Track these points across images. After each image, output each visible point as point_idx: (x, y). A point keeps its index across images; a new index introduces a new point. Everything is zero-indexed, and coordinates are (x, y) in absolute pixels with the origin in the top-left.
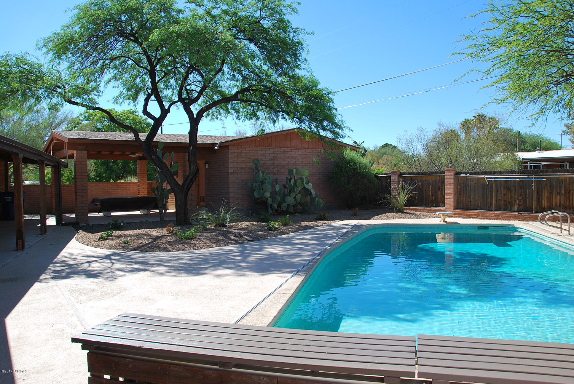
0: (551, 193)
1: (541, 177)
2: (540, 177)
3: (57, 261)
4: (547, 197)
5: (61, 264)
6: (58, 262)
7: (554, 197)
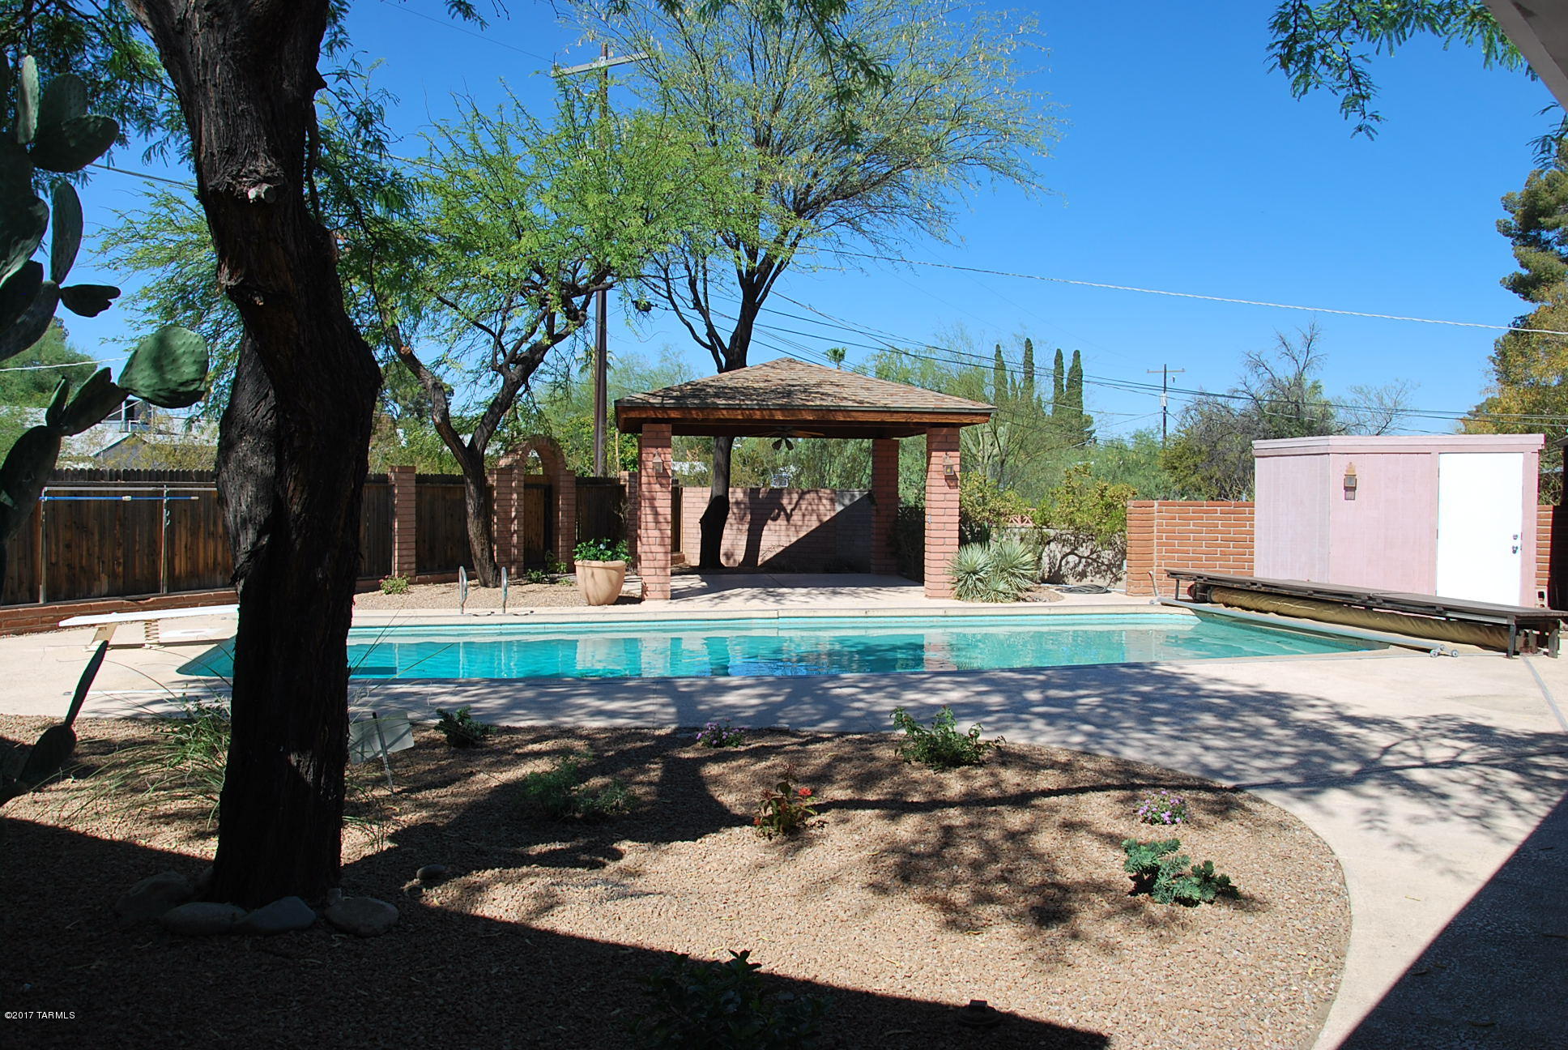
0: (194, 533)
1: (186, 491)
2: (182, 491)
3: (1554, 790)
4: (186, 547)
5: (1544, 778)
6: (1553, 785)
7: (201, 545)
